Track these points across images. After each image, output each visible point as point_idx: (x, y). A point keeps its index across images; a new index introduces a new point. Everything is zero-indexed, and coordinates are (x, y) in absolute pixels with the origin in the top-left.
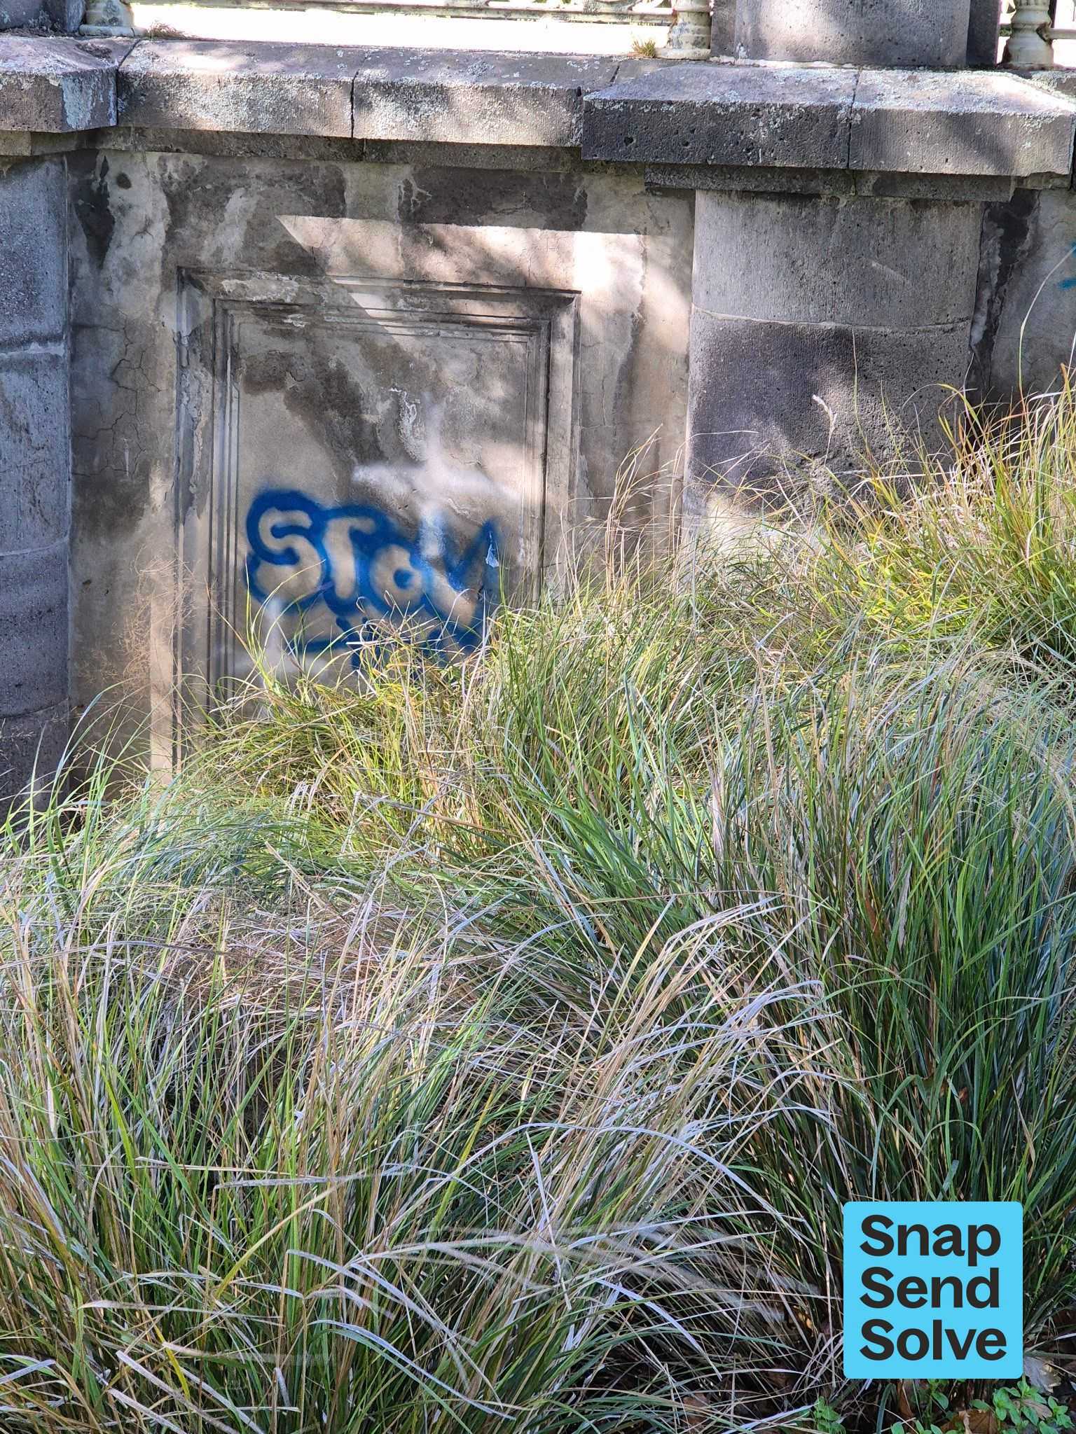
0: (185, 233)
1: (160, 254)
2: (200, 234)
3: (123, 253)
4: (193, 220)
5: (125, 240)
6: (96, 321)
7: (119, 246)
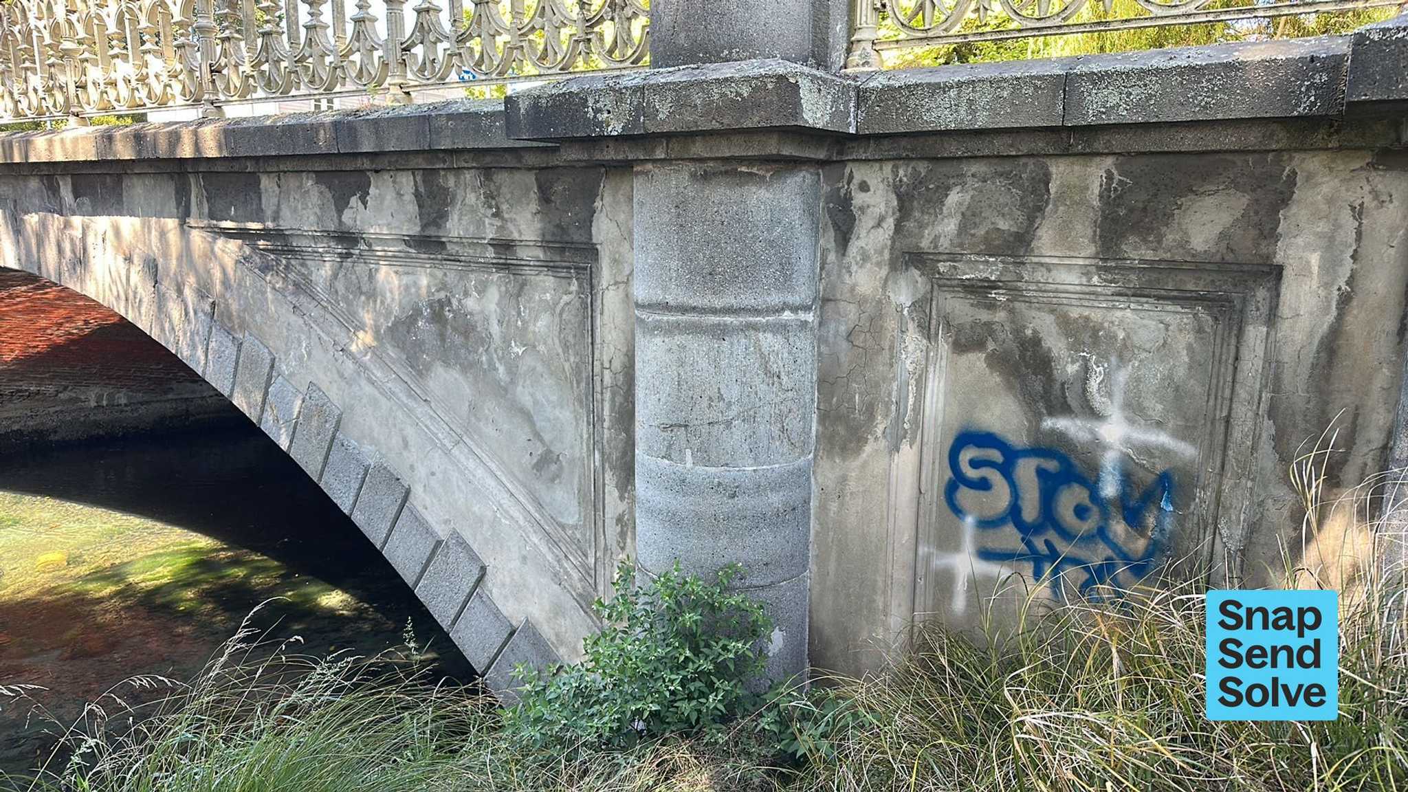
0: (910, 225)
1: (889, 243)
2: (922, 226)
3: (861, 243)
4: (917, 214)
5: (863, 233)
6: (838, 296)
7: (858, 238)
